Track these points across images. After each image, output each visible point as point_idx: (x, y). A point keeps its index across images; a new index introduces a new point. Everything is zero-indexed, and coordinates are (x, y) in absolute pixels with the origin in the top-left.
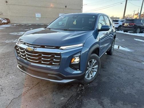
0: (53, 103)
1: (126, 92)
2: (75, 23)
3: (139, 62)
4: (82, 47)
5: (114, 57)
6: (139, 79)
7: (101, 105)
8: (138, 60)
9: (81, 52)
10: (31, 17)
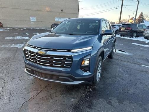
0: (64, 105)
1: (130, 92)
2: (79, 27)
3: (138, 64)
4: (91, 50)
5: (115, 60)
6: (140, 80)
7: (110, 104)
8: (138, 63)
9: (90, 54)
10: (25, 21)
